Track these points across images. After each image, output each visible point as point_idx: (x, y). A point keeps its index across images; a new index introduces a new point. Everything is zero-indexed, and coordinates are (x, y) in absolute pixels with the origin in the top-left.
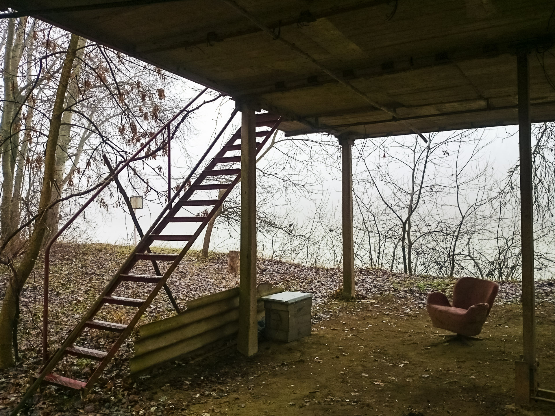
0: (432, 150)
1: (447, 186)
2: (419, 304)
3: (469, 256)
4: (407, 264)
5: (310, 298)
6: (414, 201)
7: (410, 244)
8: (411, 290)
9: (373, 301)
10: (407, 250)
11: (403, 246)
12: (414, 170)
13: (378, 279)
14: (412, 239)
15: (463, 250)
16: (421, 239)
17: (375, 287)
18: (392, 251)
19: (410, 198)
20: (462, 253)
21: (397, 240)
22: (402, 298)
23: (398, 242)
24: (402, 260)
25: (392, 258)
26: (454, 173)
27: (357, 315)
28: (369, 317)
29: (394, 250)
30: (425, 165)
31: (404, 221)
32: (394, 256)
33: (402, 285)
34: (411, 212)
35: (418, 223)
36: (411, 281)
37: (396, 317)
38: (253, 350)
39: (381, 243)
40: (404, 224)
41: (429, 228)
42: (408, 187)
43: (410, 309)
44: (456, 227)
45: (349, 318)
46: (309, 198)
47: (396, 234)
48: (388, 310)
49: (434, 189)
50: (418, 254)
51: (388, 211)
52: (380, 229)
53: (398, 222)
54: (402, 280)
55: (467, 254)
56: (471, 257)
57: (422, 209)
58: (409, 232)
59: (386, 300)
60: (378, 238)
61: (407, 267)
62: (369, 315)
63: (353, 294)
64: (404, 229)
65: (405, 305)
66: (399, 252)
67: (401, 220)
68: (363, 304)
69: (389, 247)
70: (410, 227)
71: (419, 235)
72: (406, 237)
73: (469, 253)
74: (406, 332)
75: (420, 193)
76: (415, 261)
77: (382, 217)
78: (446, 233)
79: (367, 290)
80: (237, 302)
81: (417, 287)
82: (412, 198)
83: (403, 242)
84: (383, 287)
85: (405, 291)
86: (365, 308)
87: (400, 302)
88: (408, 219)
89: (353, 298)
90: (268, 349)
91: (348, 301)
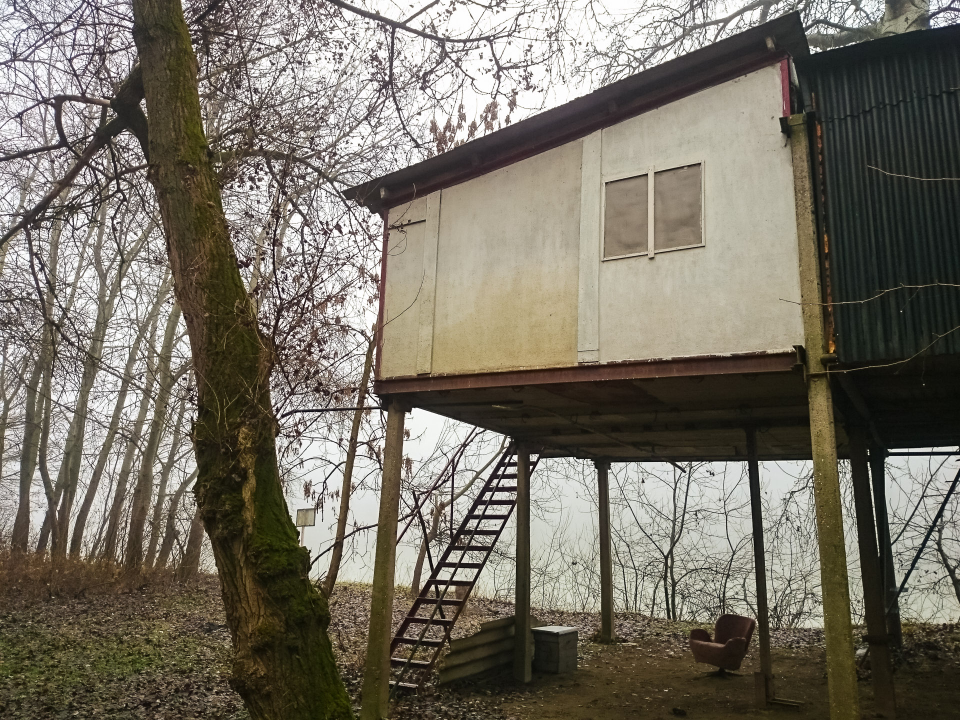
0: (695, 468)
1: (714, 511)
2: (683, 647)
3: (745, 600)
4: (671, 610)
5: (577, 632)
6: (677, 529)
7: (674, 584)
8: (675, 634)
9: (635, 644)
10: (670, 592)
11: (665, 585)
12: (675, 490)
13: (637, 624)
14: (676, 578)
15: (737, 593)
16: (687, 577)
17: (635, 631)
18: (651, 591)
19: (672, 524)
20: (736, 596)
21: (658, 579)
22: (666, 641)
23: (659, 581)
24: (664, 606)
25: (651, 603)
26: (722, 497)
27: (619, 656)
28: (632, 658)
29: (655, 592)
30: (688, 486)
31: (666, 554)
32: (654, 599)
33: (665, 629)
34: (673, 544)
35: (682, 557)
36: (676, 626)
37: (659, 658)
38: (528, 678)
39: (639, 581)
40: (666, 558)
41: (696, 564)
42: (668, 510)
43: (674, 651)
44: (726, 563)
45: (611, 659)
46: (542, 518)
47: (657, 571)
48: (650, 652)
49: (700, 516)
50: (684, 598)
51: (646, 540)
52: (636, 564)
53: (658, 555)
54: (665, 625)
55: (743, 597)
56: (747, 601)
57: (685, 540)
58: (672, 568)
59: (649, 644)
60: (635, 575)
61: (671, 613)
62: (633, 656)
63: (613, 637)
64: (666, 564)
65: (668, 648)
66: (661, 594)
67: (663, 554)
68: (624, 647)
69: (648, 587)
70: (673, 562)
71: (684, 572)
72: (669, 575)
73: (745, 596)
74: (670, 670)
75: (683, 521)
76: (680, 606)
77: (637, 548)
78: (716, 571)
79: (626, 634)
80: (513, 630)
81: (681, 631)
82: (674, 524)
83: (665, 580)
84: (644, 631)
85: (669, 636)
86: (627, 650)
87: (663, 645)
88: (671, 552)
89: (612, 641)
90: (540, 678)
91: (607, 643)
